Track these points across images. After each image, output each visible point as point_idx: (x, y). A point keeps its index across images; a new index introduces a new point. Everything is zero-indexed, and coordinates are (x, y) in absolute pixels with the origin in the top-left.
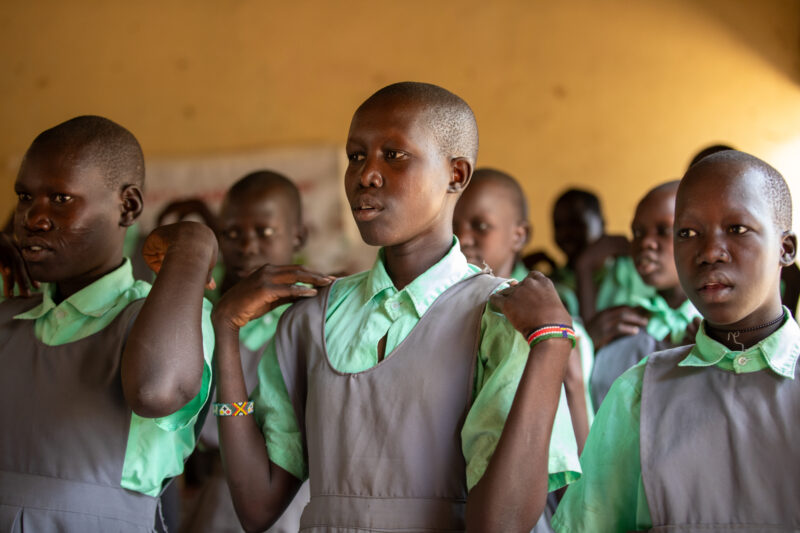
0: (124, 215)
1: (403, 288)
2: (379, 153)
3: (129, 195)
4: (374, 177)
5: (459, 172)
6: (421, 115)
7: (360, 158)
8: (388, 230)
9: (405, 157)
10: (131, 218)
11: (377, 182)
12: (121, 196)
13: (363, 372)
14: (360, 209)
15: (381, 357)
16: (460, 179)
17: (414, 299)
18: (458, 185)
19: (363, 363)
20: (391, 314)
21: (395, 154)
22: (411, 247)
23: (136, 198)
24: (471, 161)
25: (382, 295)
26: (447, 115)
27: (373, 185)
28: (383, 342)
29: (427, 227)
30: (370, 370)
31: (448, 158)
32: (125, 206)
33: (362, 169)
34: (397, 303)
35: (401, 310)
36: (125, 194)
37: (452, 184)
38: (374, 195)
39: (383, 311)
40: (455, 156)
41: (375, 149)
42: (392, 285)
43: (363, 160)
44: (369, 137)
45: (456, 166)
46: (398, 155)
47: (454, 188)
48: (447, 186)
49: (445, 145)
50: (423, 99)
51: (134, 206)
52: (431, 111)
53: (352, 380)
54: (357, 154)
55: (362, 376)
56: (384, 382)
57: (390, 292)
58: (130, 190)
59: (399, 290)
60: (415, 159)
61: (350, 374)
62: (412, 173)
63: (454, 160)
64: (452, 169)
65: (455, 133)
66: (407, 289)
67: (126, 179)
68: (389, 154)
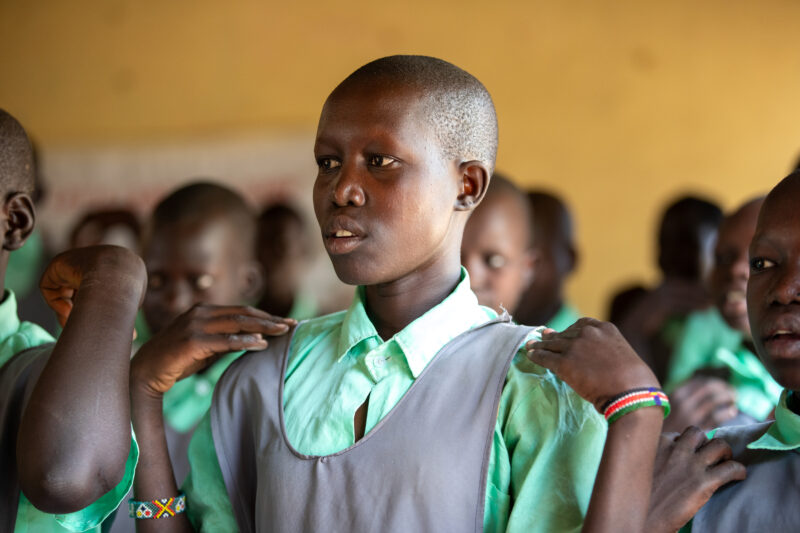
0: (9, 234)
1: (391, 337)
2: (359, 159)
3: (15, 206)
4: (353, 192)
5: (472, 182)
6: (417, 104)
7: (334, 164)
8: (372, 265)
9: (396, 165)
10: (19, 238)
11: (357, 199)
12: (5, 209)
13: (335, 455)
14: (334, 236)
15: (360, 432)
16: (472, 191)
17: (405, 351)
18: (469, 199)
19: (335, 442)
20: (373, 373)
21: (381, 161)
22: (404, 286)
23: (25, 211)
24: (487, 165)
25: (362, 347)
26: (453, 103)
27: (351, 203)
28: (362, 413)
29: (426, 259)
30: (346, 451)
31: (456, 162)
32: (10, 222)
33: (336, 181)
34: (382, 358)
35: (388, 368)
36: (10, 205)
37: (461, 198)
38: (354, 217)
39: (362, 368)
40: (466, 160)
41: (353, 154)
42: (376, 333)
43: (337, 168)
44: (345, 134)
45: (466, 173)
46: (386, 162)
47: (464, 204)
48: (454, 201)
49: (451, 145)
50: (419, 82)
51: (22, 221)
52: (431, 98)
53: (321, 466)
54: (329, 158)
55: (333, 460)
56: (363, 470)
57: (372, 343)
58: (17, 199)
59: (385, 340)
60: (408, 166)
61: (317, 458)
62: (405, 186)
63: (464, 165)
64: (461, 178)
65: (465, 127)
66: (398, 338)
67: (12, 186)
68: (373, 159)
